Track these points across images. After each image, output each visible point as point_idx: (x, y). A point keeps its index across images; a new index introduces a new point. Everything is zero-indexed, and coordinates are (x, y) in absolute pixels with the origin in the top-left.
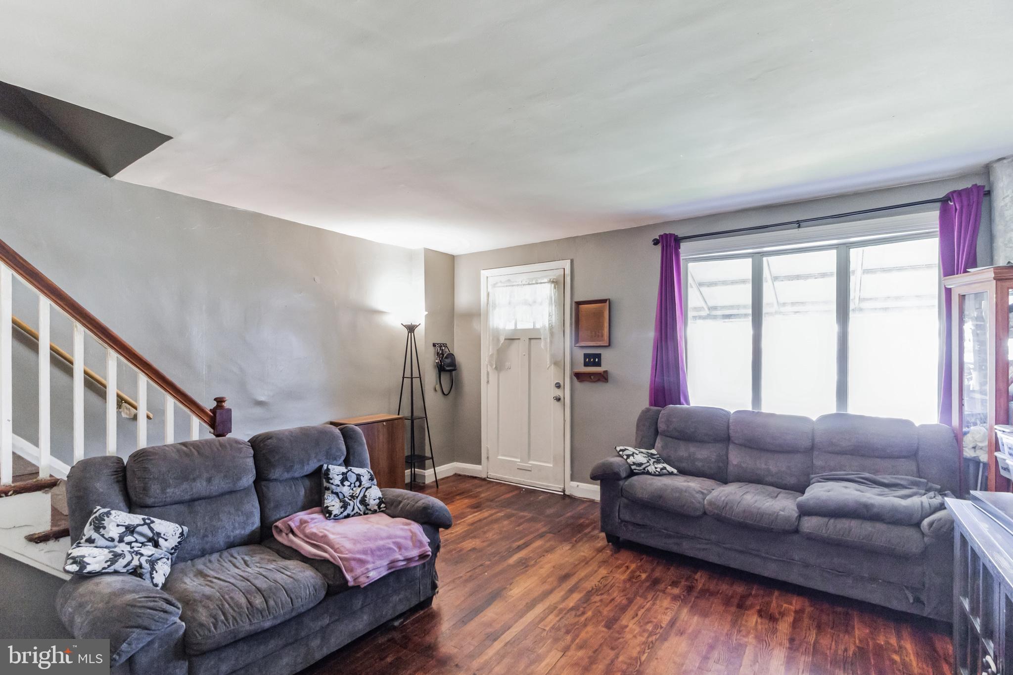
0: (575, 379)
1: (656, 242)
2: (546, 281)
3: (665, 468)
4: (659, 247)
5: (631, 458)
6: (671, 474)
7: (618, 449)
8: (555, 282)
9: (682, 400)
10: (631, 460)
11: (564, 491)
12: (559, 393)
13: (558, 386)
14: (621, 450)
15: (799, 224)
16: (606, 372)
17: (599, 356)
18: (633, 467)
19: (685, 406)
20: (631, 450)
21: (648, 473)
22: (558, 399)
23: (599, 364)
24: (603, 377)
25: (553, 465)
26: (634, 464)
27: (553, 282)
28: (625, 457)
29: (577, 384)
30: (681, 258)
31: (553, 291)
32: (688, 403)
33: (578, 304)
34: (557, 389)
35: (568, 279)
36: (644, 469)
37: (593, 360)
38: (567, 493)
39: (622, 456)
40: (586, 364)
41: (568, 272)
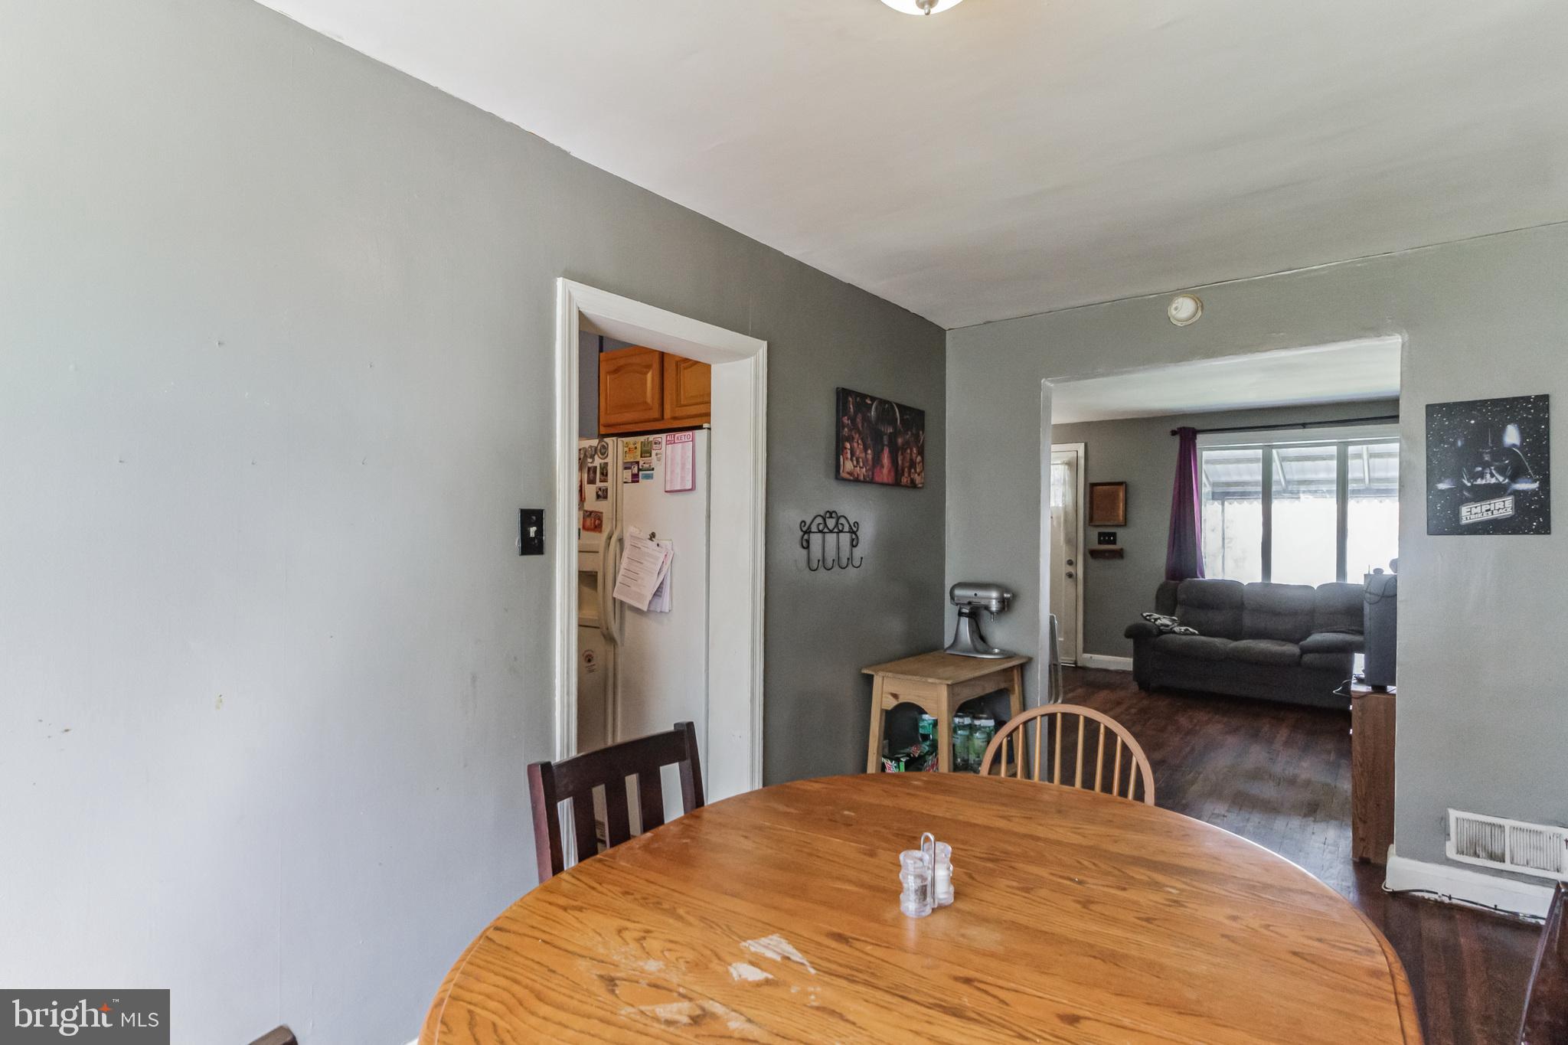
0: (1089, 555)
1: (1174, 433)
2: (1059, 462)
3: (1187, 630)
4: (1177, 439)
5: (1159, 621)
6: (1194, 634)
7: (1145, 615)
8: (1069, 464)
9: (1199, 575)
10: (1159, 622)
11: (1076, 663)
12: (1071, 569)
13: (1070, 563)
14: (1148, 616)
15: (1304, 425)
16: (1122, 549)
17: (1114, 535)
18: (1162, 628)
19: (1201, 579)
20: (1156, 616)
21: (1174, 632)
22: (1070, 575)
23: (1114, 542)
24: (1119, 554)
25: (1065, 639)
26: (1162, 625)
27: (1066, 464)
28: (1153, 620)
29: (1090, 560)
30: (1198, 447)
31: (1067, 472)
32: (1203, 576)
33: (1093, 485)
34: (1068, 566)
35: (1082, 462)
36: (1171, 629)
37: (1108, 538)
38: (1079, 664)
39: (1149, 620)
40: (1100, 542)
41: (1081, 453)
